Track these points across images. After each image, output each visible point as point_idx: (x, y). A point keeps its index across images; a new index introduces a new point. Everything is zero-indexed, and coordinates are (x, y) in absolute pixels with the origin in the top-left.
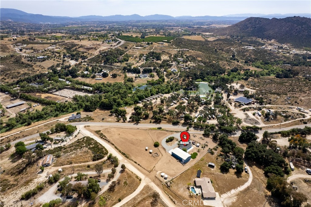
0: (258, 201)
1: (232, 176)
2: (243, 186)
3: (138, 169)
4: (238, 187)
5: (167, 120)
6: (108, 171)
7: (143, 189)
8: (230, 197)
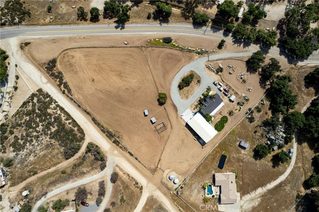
0: (284, 206)
1: (267, 163)
2: (275, 181)
3: (137, 168)
4: (268, 183)
5: (183, 6)
6: (93, 177)
7: (146, 203)
8: (252, 200)
